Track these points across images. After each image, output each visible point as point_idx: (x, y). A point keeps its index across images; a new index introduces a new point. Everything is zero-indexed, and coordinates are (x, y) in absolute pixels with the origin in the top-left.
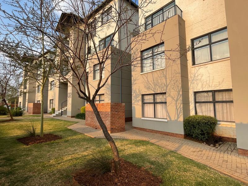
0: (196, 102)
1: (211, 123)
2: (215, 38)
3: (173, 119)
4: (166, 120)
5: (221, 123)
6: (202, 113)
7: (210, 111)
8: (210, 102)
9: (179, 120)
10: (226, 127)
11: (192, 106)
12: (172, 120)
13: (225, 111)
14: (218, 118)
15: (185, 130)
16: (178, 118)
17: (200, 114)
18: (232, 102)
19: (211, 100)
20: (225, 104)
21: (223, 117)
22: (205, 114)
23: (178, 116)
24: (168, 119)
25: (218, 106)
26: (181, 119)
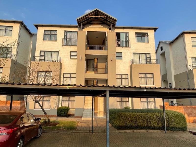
0: (62, 101)
1: (67, 109)
2: (72, 76)
3: (52, 108)
4: (49, 109)
5: (70, 109)
6: (64, 105)
7: (67, 104)
8: (68, 101)
9: (55, 109)
10: (72, 110)
11: (60, 102)
12: (52, 109)
13: (72, 104)
14: (70, 107)
15: (58, 113)
16: (55, 108)
17: (63, 106)
18: (75, 101)
19: (68, 100)
20: (72, 102)
21: (71, 107)
22: (65, 106)
23: (55, 107)
24: (50, 109)
25: (70, 102)
26: (56, 108)
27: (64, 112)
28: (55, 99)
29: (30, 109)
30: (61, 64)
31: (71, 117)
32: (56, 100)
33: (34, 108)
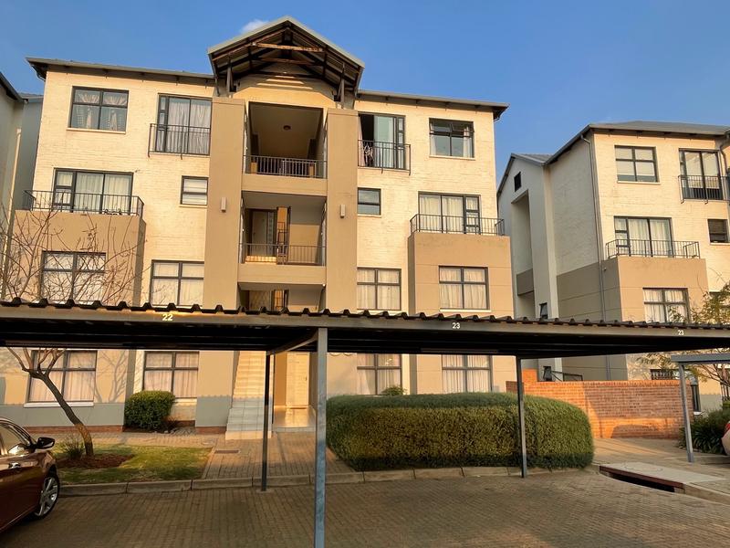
0: (145, 369)
1: (167, 401)
2: (189, 271)
3: (105, 399)
4: (91, 404)
5: (179, 400)
6: (153, 386)
7: (166, 382)
8: (167, 369)
9: (116, 401)
10: (185, 406)
11: (138, 375)
12: (103, 401)
13: (186, 382)
14: (177, 393)
15: (126, 417)
16: (116, 397)
17: (149, 388)
18: (197, 369)
19: (170, 366)
20: (187, 372)
21: (182, 392)
22: (157, 389)
23: (116, 393)
24: (96, 401)
25: (178, 375)
26: (122, 399)
27: (155, 414)
28: (115, 364)
29: (10, 403)
30: (143, 225)
31: (183, 430)
32: (118, 365)
33: (28, 400)
